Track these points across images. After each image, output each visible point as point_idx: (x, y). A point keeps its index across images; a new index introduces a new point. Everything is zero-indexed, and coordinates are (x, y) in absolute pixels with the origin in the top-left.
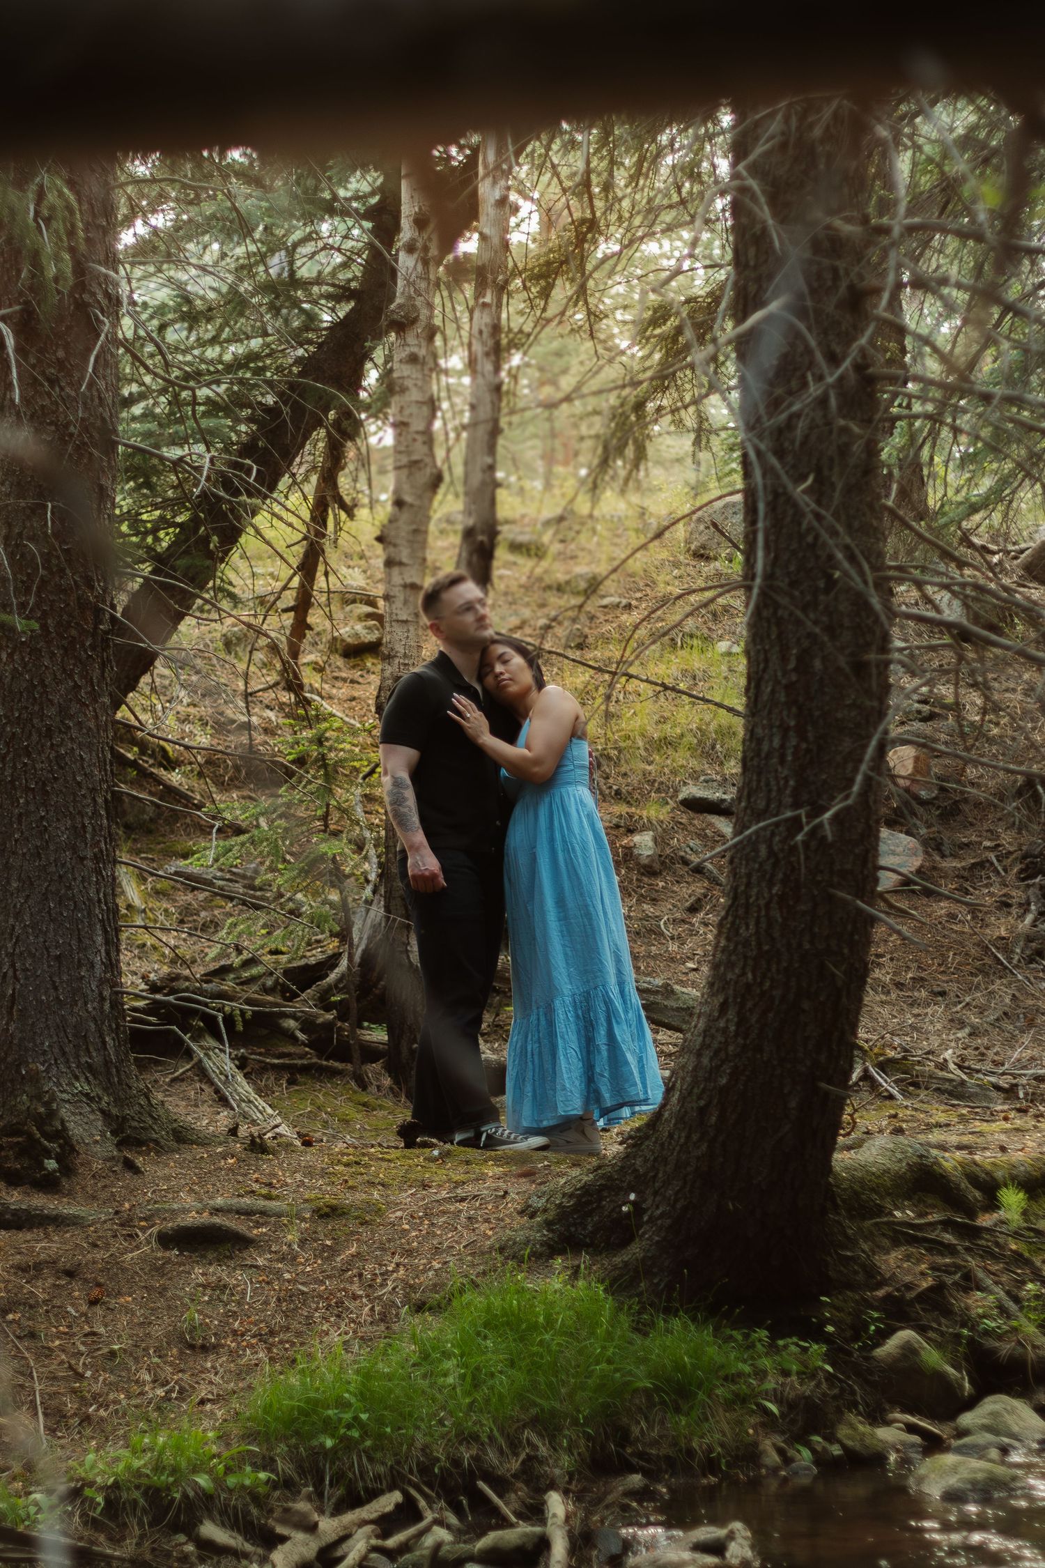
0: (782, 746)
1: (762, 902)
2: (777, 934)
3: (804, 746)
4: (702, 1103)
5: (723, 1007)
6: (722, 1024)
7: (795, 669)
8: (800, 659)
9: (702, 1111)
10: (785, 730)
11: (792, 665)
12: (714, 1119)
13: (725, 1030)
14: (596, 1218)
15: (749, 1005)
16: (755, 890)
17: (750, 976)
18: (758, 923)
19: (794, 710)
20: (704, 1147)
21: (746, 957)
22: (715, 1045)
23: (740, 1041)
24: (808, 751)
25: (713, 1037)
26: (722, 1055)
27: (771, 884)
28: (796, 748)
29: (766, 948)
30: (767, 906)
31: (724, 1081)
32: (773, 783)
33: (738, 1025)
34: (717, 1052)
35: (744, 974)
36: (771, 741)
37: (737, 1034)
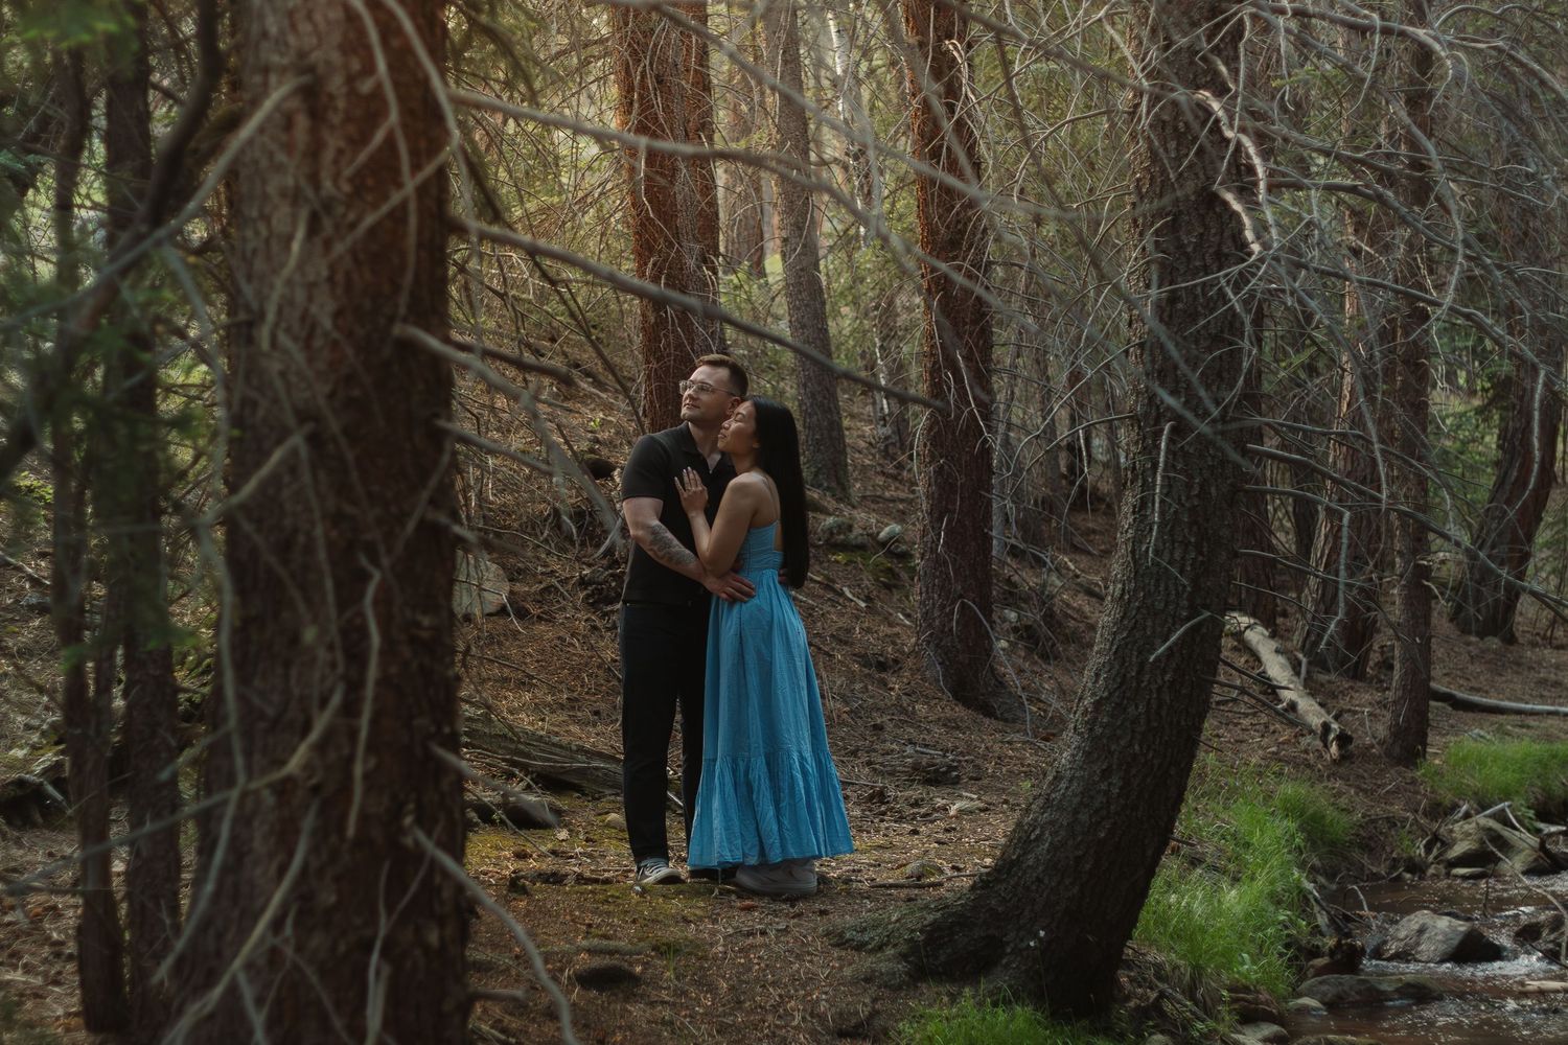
0: (1183, 558)
1: (1154, 687)
2: (1164, 713)
3: (1200, 558)
4: (1081, 853)
5: (1106, 774)
6: (1103, 786)
7: (1196, 496)
8: (1202, 486)
9: (1078, 859)
10: (1186, 544)
11: (1195, 492)
12: (1088, 866)
13: (1107, 793)
14: (949, 951)
15: (1134, 771)
16: (1147, 677)
17: (1137, 747)
18: (1149, 703)
19: (1195, 529)
20: (1075, 890)
21: (1133, 731)
22: (1097, 804)
23: (1122, 801)
24: (1202, 562)
25: (1092, 797)
26: (1104, 812)
27: (1164, 672)
28: (1194, 560)
29: (1155, 724)
30: (1159, 690)
31: (1103, 835)
32: (1172, 587)
33: (1121, 788)
34: (1097, 811)
35: (1130, 744)
36: (1172, 554)
37: (1119, 795)
